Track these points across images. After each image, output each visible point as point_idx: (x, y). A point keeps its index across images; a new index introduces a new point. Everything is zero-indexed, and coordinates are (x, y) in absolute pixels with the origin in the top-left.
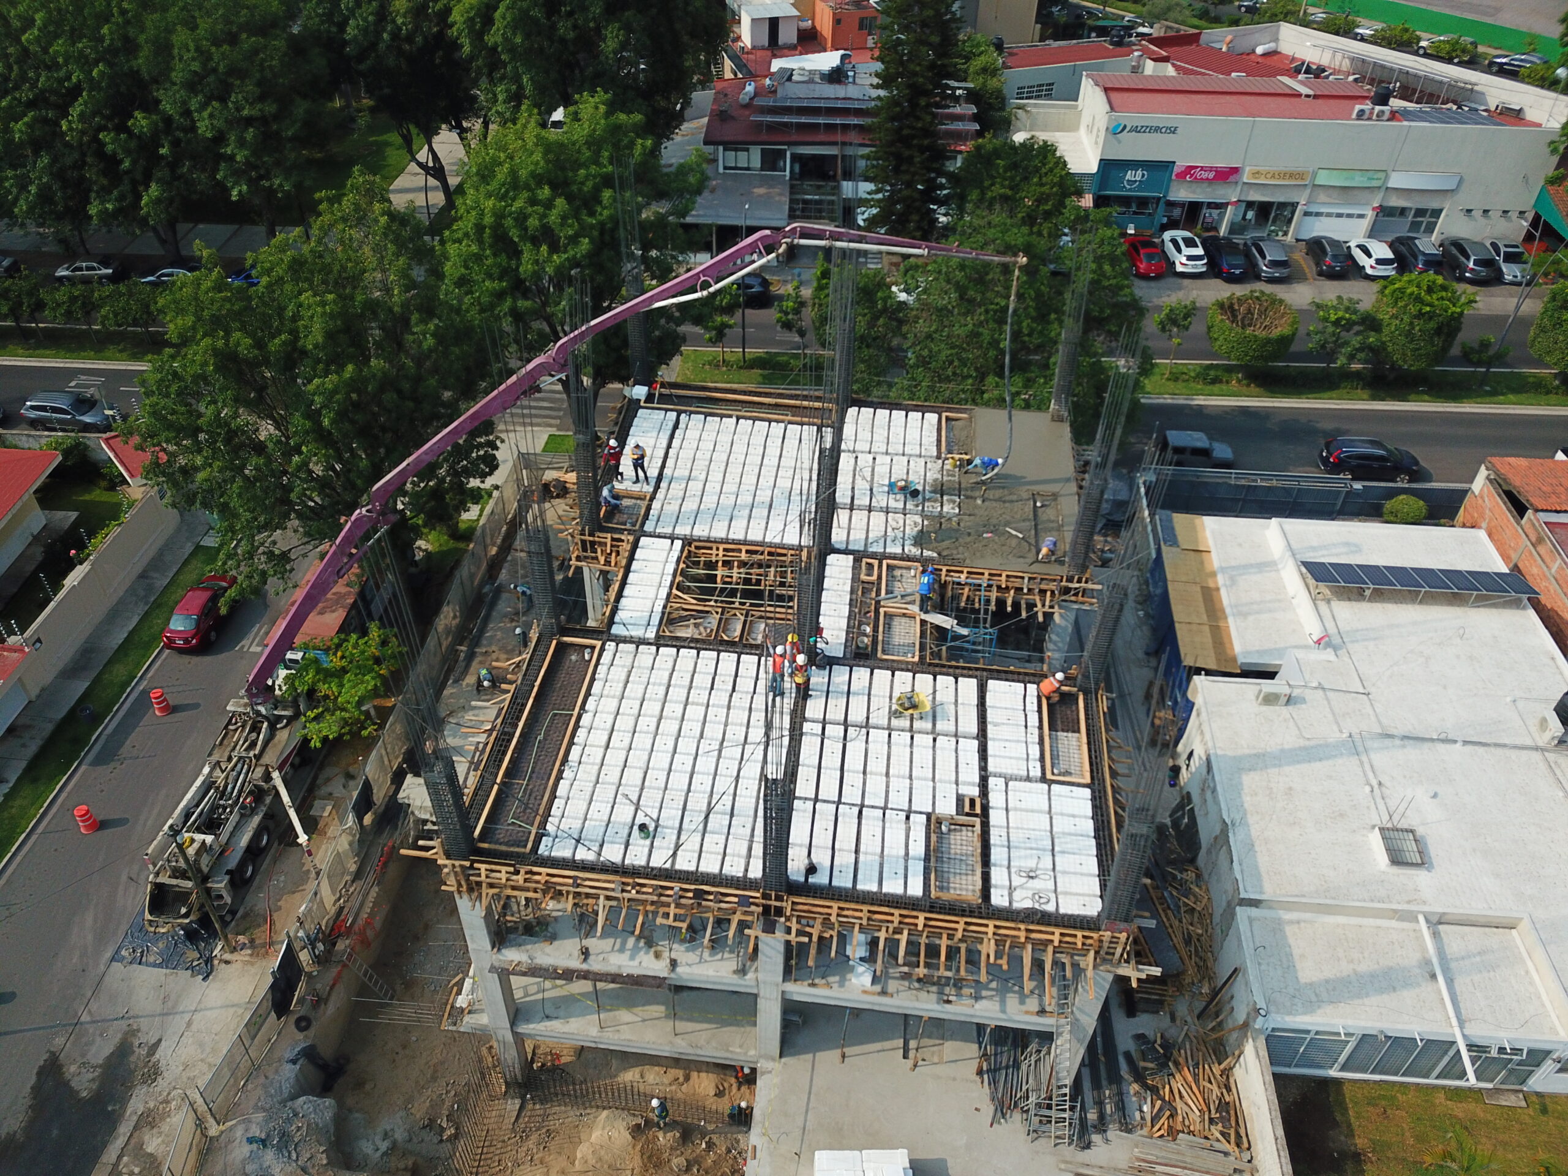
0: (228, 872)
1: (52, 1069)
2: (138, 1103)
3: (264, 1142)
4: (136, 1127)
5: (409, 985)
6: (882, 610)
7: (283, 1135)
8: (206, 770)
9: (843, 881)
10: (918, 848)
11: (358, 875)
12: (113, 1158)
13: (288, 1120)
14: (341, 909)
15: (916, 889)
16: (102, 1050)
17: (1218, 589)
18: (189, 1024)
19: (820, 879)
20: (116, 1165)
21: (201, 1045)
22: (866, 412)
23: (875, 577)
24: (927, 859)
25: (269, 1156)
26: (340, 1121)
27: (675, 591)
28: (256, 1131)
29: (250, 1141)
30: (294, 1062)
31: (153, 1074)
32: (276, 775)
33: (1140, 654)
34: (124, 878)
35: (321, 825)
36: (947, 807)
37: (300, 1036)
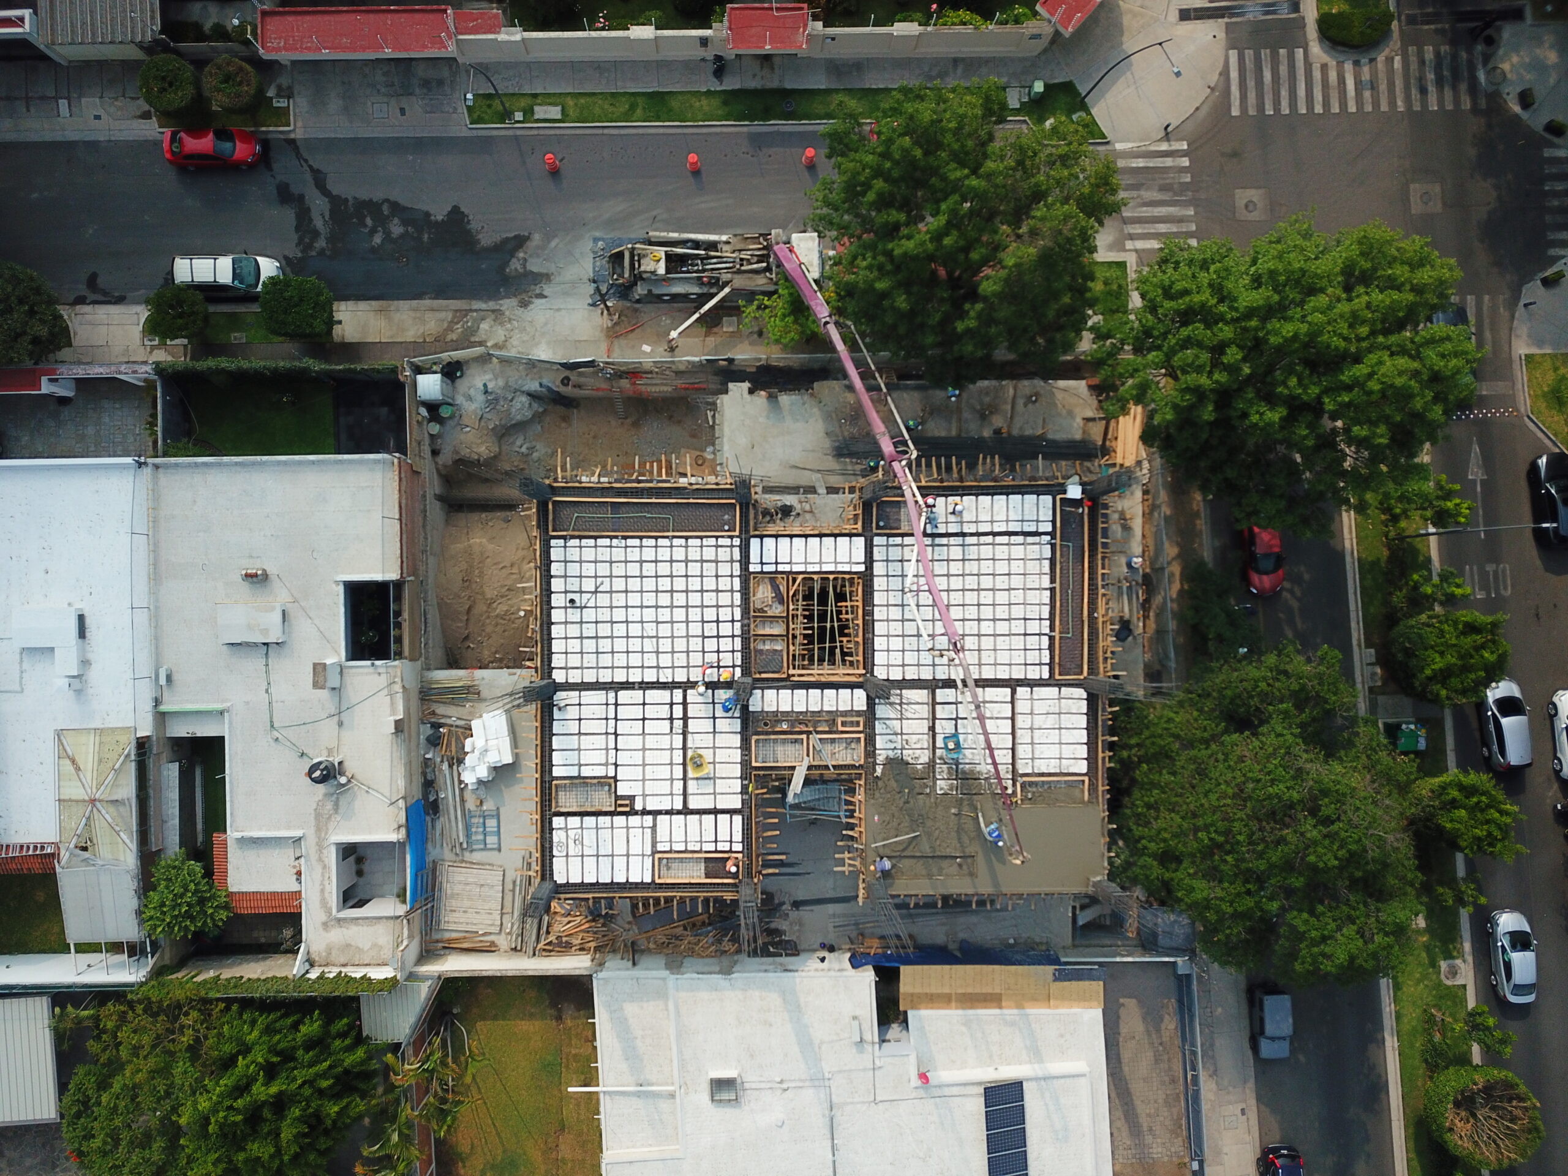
0: (650, 291)
1: (520, 241)
2: (508, 305)
3: (486, 392)
4: (493, 311)
5: (636, 424)
6: (804, 737)
7: (497, 400)
8: (724, 238)
9: (557, 727)
10: (586, 772)
11: (678, 373)
12: (475, 307)
13: (505, 399)
14: (651, 372)
15: (557, 772)
16: (534, 266)
17: (1000, 1008)
18: (559, 310)
19: (557, 714)
20: (471, 310)
21: (546, 324)
22: (1083, 706)
23: (841, 728)
24: (579, 777)
25: (481, 398)
26: (520, 427)
27: (801, 577)
28: (490, 386)
29: (485, 385)
30: (541, 385)
31: (524, 304)
32: (727, 290)
33: (962, 935)
34: (654, 213)
35: (715, 330)
36: (623, 789)
37: (558, 382)
